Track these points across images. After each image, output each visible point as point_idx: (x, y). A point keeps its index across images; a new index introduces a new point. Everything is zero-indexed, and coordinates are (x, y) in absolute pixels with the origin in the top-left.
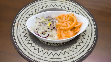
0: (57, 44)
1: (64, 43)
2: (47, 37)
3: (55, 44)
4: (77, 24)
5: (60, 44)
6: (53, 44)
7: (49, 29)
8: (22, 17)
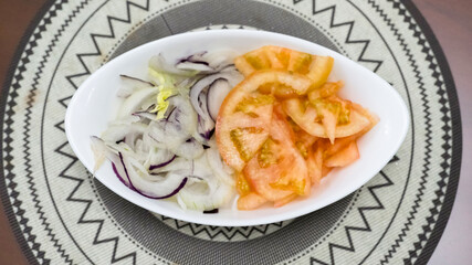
0: (229, 234)
1: (270, 231)
2: (176, 191)
3: (221, 231)
4: (346, 123)
5: (246, 233)
6: (212, 233)
7: (189, 141)
8: (57, 50)
